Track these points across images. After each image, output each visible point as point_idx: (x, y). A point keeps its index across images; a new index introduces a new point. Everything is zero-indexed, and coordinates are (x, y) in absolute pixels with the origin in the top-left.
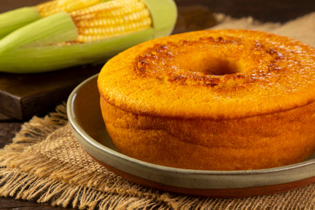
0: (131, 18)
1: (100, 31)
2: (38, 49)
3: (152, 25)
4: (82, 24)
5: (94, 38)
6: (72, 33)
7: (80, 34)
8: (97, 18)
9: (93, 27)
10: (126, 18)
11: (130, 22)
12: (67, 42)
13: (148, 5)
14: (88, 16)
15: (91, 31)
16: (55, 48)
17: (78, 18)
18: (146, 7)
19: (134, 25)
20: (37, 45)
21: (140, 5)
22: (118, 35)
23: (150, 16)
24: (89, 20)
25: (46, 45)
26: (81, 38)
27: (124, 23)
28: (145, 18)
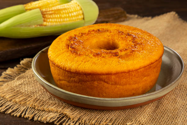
0: (73, 14)
1: (55, 20)
2: (22, 28)
3: (84, 19)
4: (46, 16)
5: (52, 24)
6: (41, 21)
7: (44, 21)
8: (55, 14)
9: (52, 18)
10: (70, 15)
11: (72, 16)
12: (37, 25)
13: (82, 8)
14: (51, 12)
15: (51, 20)
16: (31, 28)
17: (45, 13)
18: (81, 9)
19: (74, 18)
20: (22, 26)
21: (78, 8)
22: (64, 23)
23: (83, 14)
24: (50, 14)
25: (26, 26)
26: (45, 23)
27: (69, 17)
28: (80, 15)
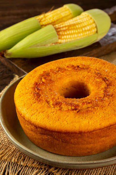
0: (86, 29)
1: (69, 36)
2: (38, 48)
3: (97, 32)
4: (61, 33)
5: (67, 40)
6: (56, 39)
7: (59, 38)
8: (68, 30)
9: (66, 35)
10: (84, 29)
11: (85, 31)
12: (52, 43)
13: (95, 21)
14: (64, 29)
15: (65, 37)
16: (47, 47)
17: (59, 30)
18: (94, 22)
19: (87, 33)
20: (38, 46)
21: (91, 21)
22: (78, 38)
23: (96, 27)
24: (64, 31)
25: (42, 46)
26: (60, 41)
27: (82, 32)
28: (93, 28)
